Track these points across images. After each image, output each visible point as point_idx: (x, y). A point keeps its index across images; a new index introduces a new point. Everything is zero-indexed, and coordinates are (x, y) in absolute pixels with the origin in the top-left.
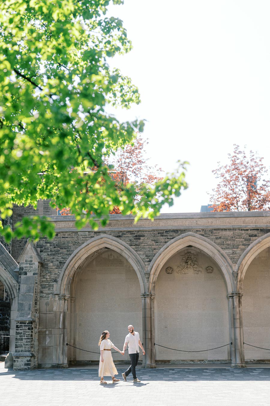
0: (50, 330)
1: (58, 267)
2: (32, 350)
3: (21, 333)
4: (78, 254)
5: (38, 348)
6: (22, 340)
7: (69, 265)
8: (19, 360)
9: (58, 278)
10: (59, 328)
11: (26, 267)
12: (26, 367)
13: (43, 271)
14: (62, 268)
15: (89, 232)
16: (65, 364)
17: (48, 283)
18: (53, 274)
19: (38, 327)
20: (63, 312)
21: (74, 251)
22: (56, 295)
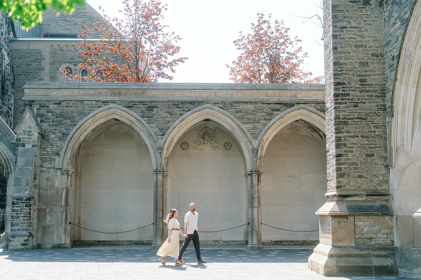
0: (51, 207)
1: (60, 139)
2: (31, 228)
3: (18, 211)
4: (84, 126)
5: (38, 227)
6: (19, 218)
7: (73, 138)
8: (15, 239)
9: (61, 151)
10: (62, 205)
11: (24, 138)
12: (22, 247)
13: (44, 143)
14: (65, 141)
15: (96, 101)
16: (67, 244)
17: (49, 157)
18: (55, 146)
19: (37, 204)
20: (66, 189)
21: (78, 122)
22: (58, 170)
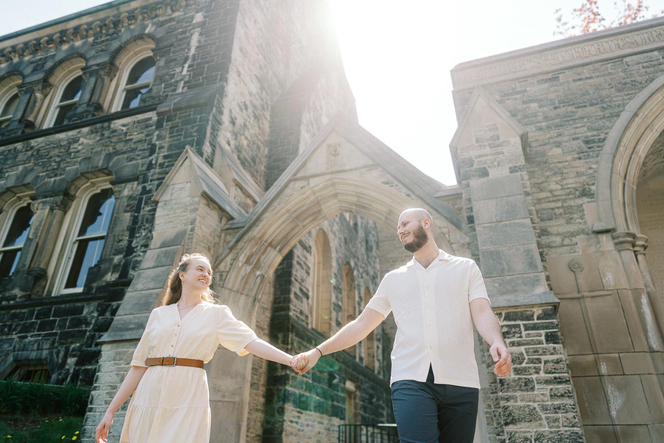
0: (614, 358)
1: (581, 155)
7: (622, 144)
9: (593, 184)
10: (650, 348)
11: (480, 156)
13: (534, 172)
14: (598, 156)
17: (559, 204)
20: (645, 294)
21: (624, 105)
22: (600, 236)
